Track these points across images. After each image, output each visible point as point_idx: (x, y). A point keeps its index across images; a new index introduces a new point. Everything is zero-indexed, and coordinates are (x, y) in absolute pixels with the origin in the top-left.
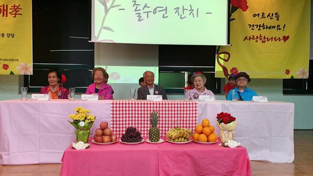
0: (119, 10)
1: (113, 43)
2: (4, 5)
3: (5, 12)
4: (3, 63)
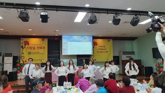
3: (41, 48)
4: (41, 60)
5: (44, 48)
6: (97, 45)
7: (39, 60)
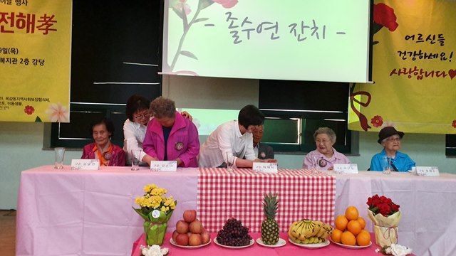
0: (206, 25)
1: (196, 77)
2: (29, 15)
3: (31, 25)
4: (25, 104)
5: (48, 23)
6: (393, 25)
7: (14, 102)
